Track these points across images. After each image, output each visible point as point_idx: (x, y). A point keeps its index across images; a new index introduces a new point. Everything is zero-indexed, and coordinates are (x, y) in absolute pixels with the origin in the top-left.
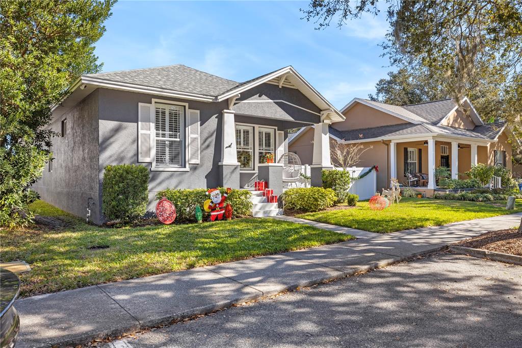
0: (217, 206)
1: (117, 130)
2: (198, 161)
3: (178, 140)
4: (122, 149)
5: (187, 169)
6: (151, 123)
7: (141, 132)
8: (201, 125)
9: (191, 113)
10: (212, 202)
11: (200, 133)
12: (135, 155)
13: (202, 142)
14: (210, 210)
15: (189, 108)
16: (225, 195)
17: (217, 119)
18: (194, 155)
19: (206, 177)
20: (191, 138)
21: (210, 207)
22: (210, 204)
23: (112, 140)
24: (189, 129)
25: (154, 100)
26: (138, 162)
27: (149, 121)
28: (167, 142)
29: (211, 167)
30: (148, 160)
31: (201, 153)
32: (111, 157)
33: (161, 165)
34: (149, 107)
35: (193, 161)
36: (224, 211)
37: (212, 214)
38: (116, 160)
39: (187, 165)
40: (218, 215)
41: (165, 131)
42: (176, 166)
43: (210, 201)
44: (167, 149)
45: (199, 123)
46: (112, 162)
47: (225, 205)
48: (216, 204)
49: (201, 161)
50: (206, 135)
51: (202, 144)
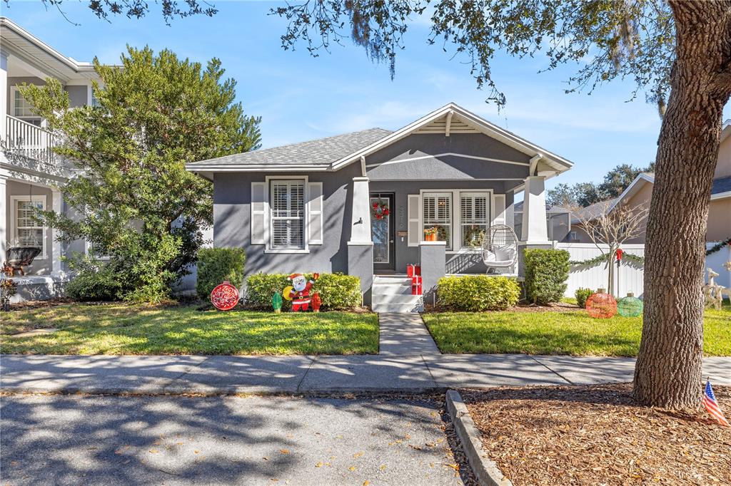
0: (301, 294)
1: (229, 214)
2: (320, 242)
3: (298, 218)
4: (235, 231)
5: (307, 250)
6: (265, 203)
7: (254, 212)
8: (324, 199)
9: (311, 186)
10: (294, 290)
11: (324, 209)
12: (247, 237)
13: (326, 219)
14: (291, 299)
15: (309, 181)
16: (311, 282)
17: (346, 190)
18: (314, 235)
19: (331, 260)
20: (311, 215)
21: (291, 295)
22: (292, 292)
23: (225, 223)
24: (308, 206)
25: (267, 178)
26: (251, 244)
27: (262, 201)
28: (288, 222)
29: (338, 249)
30: (261, 242)
31: (324, 232)
32: (223, 240)
33: (279, 247)
34: (263, 186)
35: (314, 242)
36: (309, 301)
37: (294, 303)
38: (228, 243)
39: (307, 247)
40: (302, 305)
41: (286, 209)
42: (297, 247)
43: (291, 287)
44: (289, 230)
45: (322, 197)
46: (225, 245)
47: (311, 293)
48: (299, 292)
49: (324, 241)
50: (330, 211)
51: (326, 222)
